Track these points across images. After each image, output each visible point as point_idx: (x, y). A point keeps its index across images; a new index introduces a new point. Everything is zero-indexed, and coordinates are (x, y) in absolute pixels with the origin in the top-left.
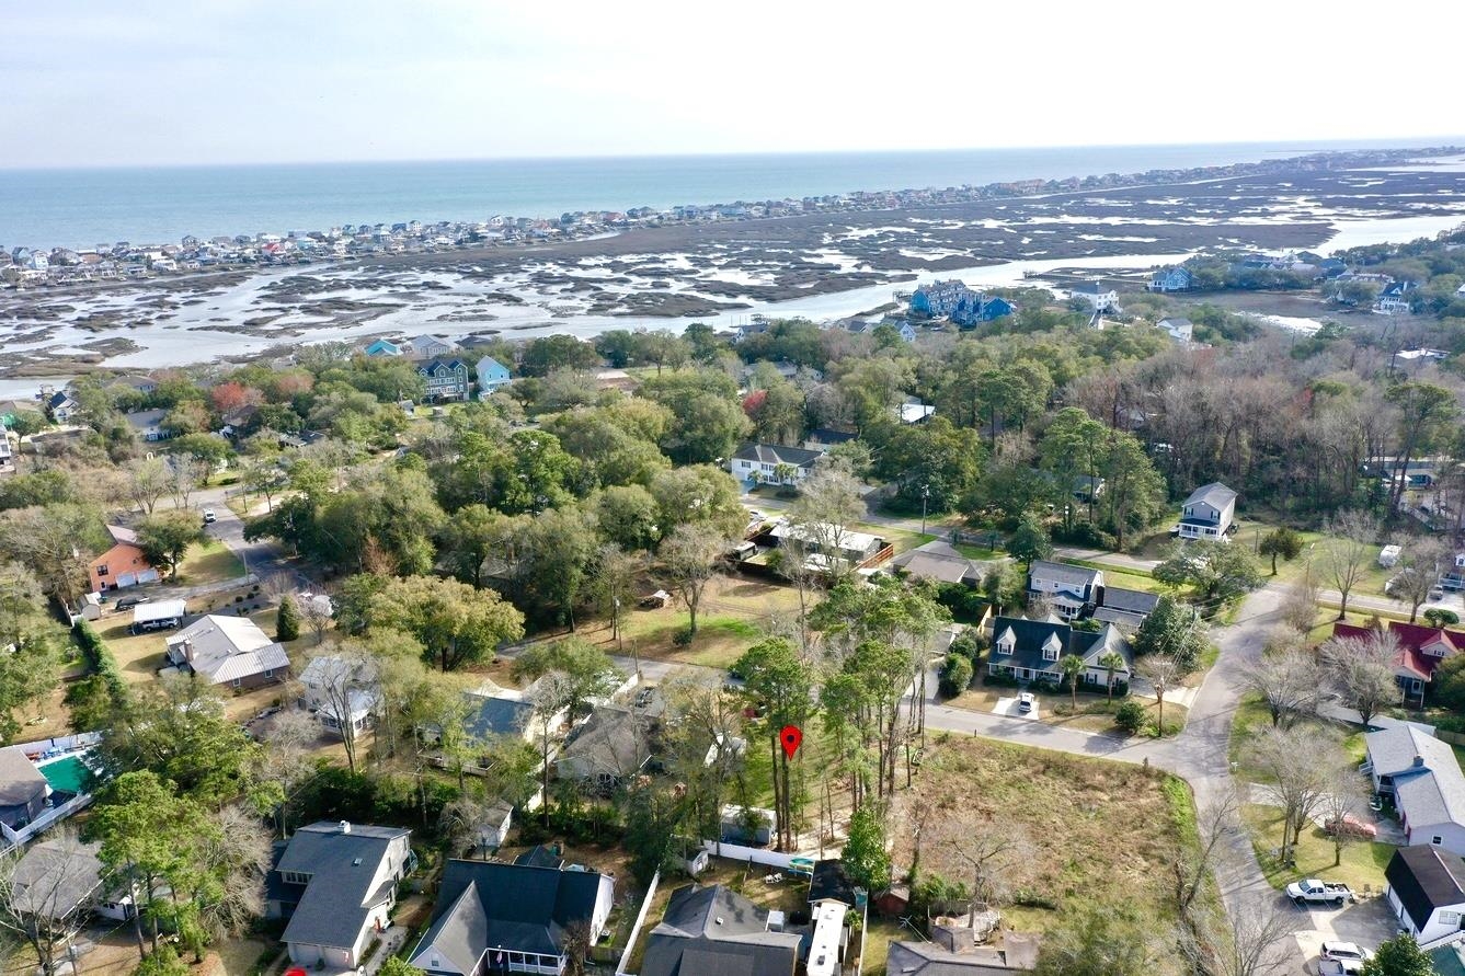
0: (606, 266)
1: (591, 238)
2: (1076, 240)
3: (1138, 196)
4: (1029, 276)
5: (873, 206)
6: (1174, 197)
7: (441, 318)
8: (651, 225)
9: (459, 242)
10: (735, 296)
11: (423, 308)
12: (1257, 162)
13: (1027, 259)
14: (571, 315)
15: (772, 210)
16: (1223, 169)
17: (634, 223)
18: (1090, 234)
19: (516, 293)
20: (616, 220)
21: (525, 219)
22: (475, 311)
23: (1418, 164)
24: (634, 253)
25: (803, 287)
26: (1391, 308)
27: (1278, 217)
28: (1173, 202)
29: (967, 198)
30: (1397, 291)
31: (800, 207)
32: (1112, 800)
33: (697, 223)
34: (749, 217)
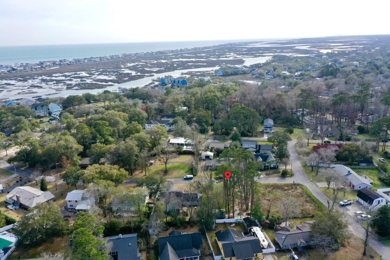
0: (62, 76)
1: (51, 68)
2: (187, 64)
3: (194, 53)
4: (182, 74)
5: (129, 57)
6: (203, 53)
7: (19, 93)
8: (68, 64)
9: (9, 71)
10: (107, 83)
11: (11, 91)
12: (217, 45)
13: (179, 69)
14: (62, 90)
15: (102, 59)
16: (211, 47)
17: (63, 64)
18: (190, 63)
19: (38, 85)
20: (57, 63)
21: (28, 64)
22: (29, 91)
23: (251, 45)
24: (68, 72)
25: (125, 79)
26: (269, 77)
27: (230, 58)
28: (204, 55)
29: (153, 55)
30: (269, 73)
31: (109, 58)
32: (292, 192)
33: (81, 63)
34: (96, 61)
